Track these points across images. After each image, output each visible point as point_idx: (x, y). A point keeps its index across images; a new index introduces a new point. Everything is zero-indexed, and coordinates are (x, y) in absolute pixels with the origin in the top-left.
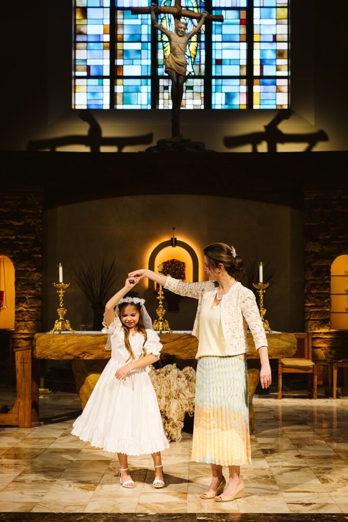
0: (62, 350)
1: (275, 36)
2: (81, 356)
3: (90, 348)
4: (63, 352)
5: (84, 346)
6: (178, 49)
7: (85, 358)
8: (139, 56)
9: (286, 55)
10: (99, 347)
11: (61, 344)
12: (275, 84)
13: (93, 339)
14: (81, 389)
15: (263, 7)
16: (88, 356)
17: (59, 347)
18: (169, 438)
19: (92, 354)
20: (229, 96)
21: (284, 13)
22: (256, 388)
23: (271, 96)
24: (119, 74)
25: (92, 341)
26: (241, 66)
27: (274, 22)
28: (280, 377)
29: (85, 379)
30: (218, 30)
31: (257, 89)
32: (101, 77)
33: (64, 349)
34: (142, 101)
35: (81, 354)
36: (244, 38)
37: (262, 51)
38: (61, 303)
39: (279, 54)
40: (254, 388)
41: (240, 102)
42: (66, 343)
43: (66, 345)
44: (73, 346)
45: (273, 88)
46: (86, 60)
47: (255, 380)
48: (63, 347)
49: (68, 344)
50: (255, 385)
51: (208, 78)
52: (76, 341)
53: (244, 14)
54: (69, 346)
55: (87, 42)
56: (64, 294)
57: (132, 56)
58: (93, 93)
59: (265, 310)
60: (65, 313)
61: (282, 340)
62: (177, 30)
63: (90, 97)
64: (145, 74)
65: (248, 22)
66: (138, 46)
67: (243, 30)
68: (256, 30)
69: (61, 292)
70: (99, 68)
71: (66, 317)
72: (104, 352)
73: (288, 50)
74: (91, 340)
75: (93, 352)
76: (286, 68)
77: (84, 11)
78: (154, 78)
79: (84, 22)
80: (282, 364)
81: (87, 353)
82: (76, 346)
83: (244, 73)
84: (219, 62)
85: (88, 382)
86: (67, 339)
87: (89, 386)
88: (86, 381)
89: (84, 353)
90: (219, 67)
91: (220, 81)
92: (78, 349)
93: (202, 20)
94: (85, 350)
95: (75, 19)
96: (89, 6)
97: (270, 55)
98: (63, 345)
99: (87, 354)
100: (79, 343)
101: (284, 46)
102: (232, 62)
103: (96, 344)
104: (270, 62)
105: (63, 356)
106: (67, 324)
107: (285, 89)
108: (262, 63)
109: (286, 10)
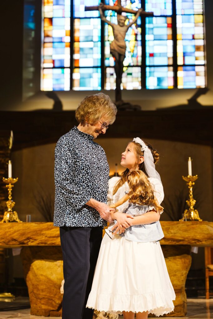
0: (8, 236)
1: (193, 36)
2: (25, 242)
3: (34, 234)
4: (9, 238)
5: (29, 231)
6: (119, 36)
7: (30, 244)
8: (91, 51)
9: (202, 49)
10: (42, 233)
11: (7, 230)
12: (194, 70)
13: (36, 226)
14: (27, 277)
15: (184, 15)
16: (32, 242)
17: (6, 233)
18: (106, 316)
19: (36, 240)
20: (160, 80)
21: (200, 18)
22: (187, 272)
23: (191, 79)
24: (76, 65)
25: (36, 228)
26: (168, 58)
27: (193, 25)
28: (208, 280)
29: (30, 266)
30: (151, 32)
31: (180, 73)
32: (63, 67)
33: (10, 235)
34: (94, 84)
35: (25, 240)
36: (171, 37)
37: (184, 47)
38: (10, 196)
39: (197, 48)
40: (186, 273)
41: (168, 84)
42: (12, 229)
43: (12, 232)
44: (18, 232)
45: (193, 73)
46: (51, 56)
47: (187, 265)
48: (9, 233)
49: (14, 231)
50: (186, 270)
51: (143, 66)
52: (21, 228)
53: (170, 20)
54: (15, 232)
55: (53, 42)
56: (12, 188)
57: (86, 52)
58: (57, 80)
59: (195, 201)
60: (13, 205)
61: (211, 227)
62: (119, 22)
63: (55, 82)
64: (96, 65)
65: (173, 26)
66: (91, 44)
67: (170, 31)
68: (179, 31)
69: (10, 186)
70: (62, 61)
71: (13, 209)
72: (47, 238)
73: (204, 45)
74: (35, 226)
75: (36, 238)
76: (203, 58)
77: (51, 20)
78: (103, 68)
79: (51, 28)
80: (209, 268)
81: (31, 238)
82: (21, 232)
83: (171, 62)
84: (152, 55)
85: (33, 268)
86: (13, 226)
87: (34, 271)
88: (31, 268)
89: (28, 239)
90: (151, 58)
91: (152, 69)
92: (23, 234)
93: (138, 15)
94: (29, 235)
95: (44, 27)
96: (54, 16)
97: (190, 49)
98: (10, 231)
99: (31, 240)
100: (23, 230)
101: (201, 43)
102: (161, 55)
103: (39, 230)
104: (191, 54)
105: (9, 242)
106: (15, 215)
107: (203, 74)
108: (185, 55)
109: (201, 17)
